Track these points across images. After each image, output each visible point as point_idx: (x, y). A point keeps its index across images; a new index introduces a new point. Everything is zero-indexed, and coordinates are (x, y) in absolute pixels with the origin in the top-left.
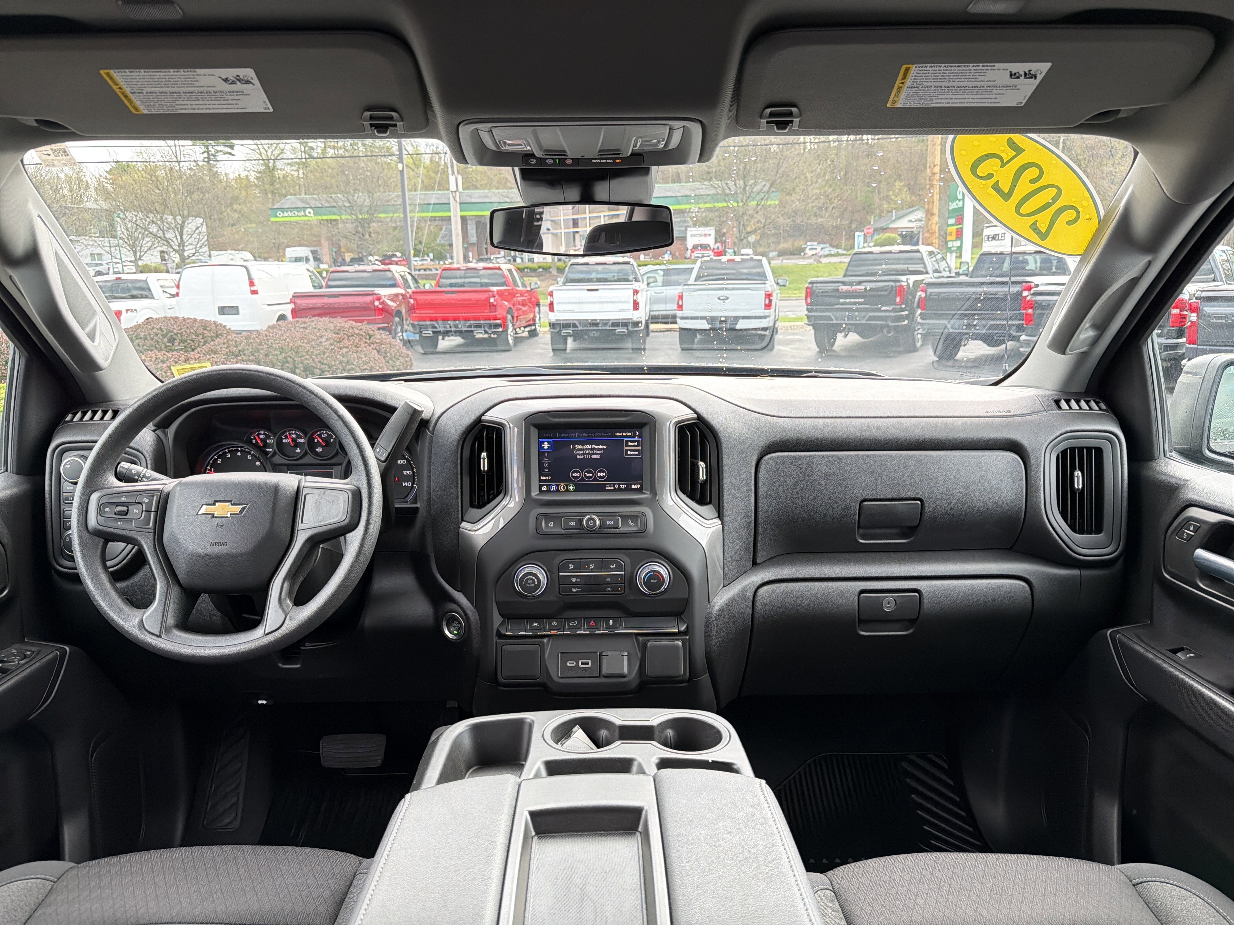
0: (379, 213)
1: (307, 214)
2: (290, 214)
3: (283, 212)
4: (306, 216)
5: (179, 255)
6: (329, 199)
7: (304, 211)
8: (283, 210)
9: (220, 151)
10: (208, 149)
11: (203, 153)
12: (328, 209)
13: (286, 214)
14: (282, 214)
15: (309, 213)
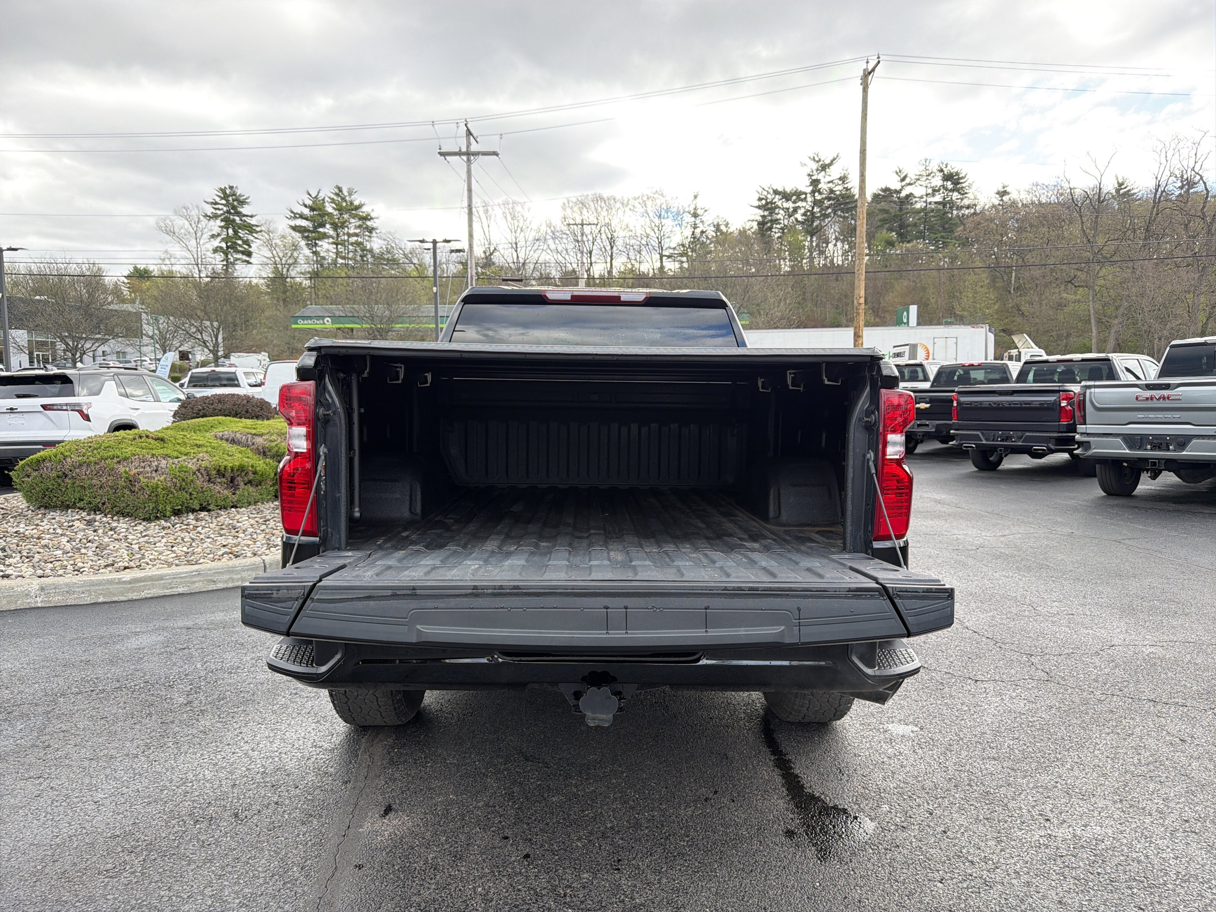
0: (396, 324)
1: (325, 321)
2: (310, 322)
3: (303, 320)
4: (324, 324)
5: (214, 354)
6: (352, 310)
7: (323, 320)
8: (304, 318)
9: (239, 259)
10: (227, 256)
11: (222, 261)
12: (351, 318)
13: (306, 322)
14: (302, 322)
15: (328, 321)
